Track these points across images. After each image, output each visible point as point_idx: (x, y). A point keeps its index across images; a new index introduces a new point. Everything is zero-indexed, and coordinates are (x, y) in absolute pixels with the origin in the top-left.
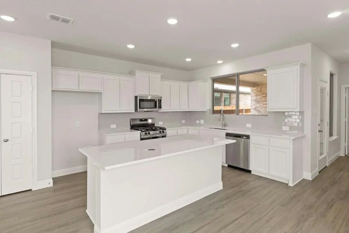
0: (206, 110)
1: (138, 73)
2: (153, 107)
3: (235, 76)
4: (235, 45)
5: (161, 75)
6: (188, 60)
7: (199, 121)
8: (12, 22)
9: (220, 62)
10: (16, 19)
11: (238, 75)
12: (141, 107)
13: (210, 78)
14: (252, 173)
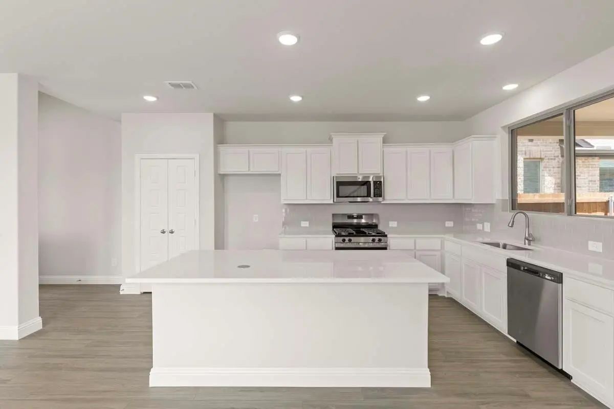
0: (494, 202)
1: (336, 139)
2: (366, 195)
3: (562, 114)
4: (491, 40)
5: (383, 136)
6: (423, 98)
7: (481, 225)
8: (154, 102)
9: (510, 87)
10: (158, 98)
11: (570, 110)
12: (340, 195)
13: (504, 128)
14: (572, 381)
